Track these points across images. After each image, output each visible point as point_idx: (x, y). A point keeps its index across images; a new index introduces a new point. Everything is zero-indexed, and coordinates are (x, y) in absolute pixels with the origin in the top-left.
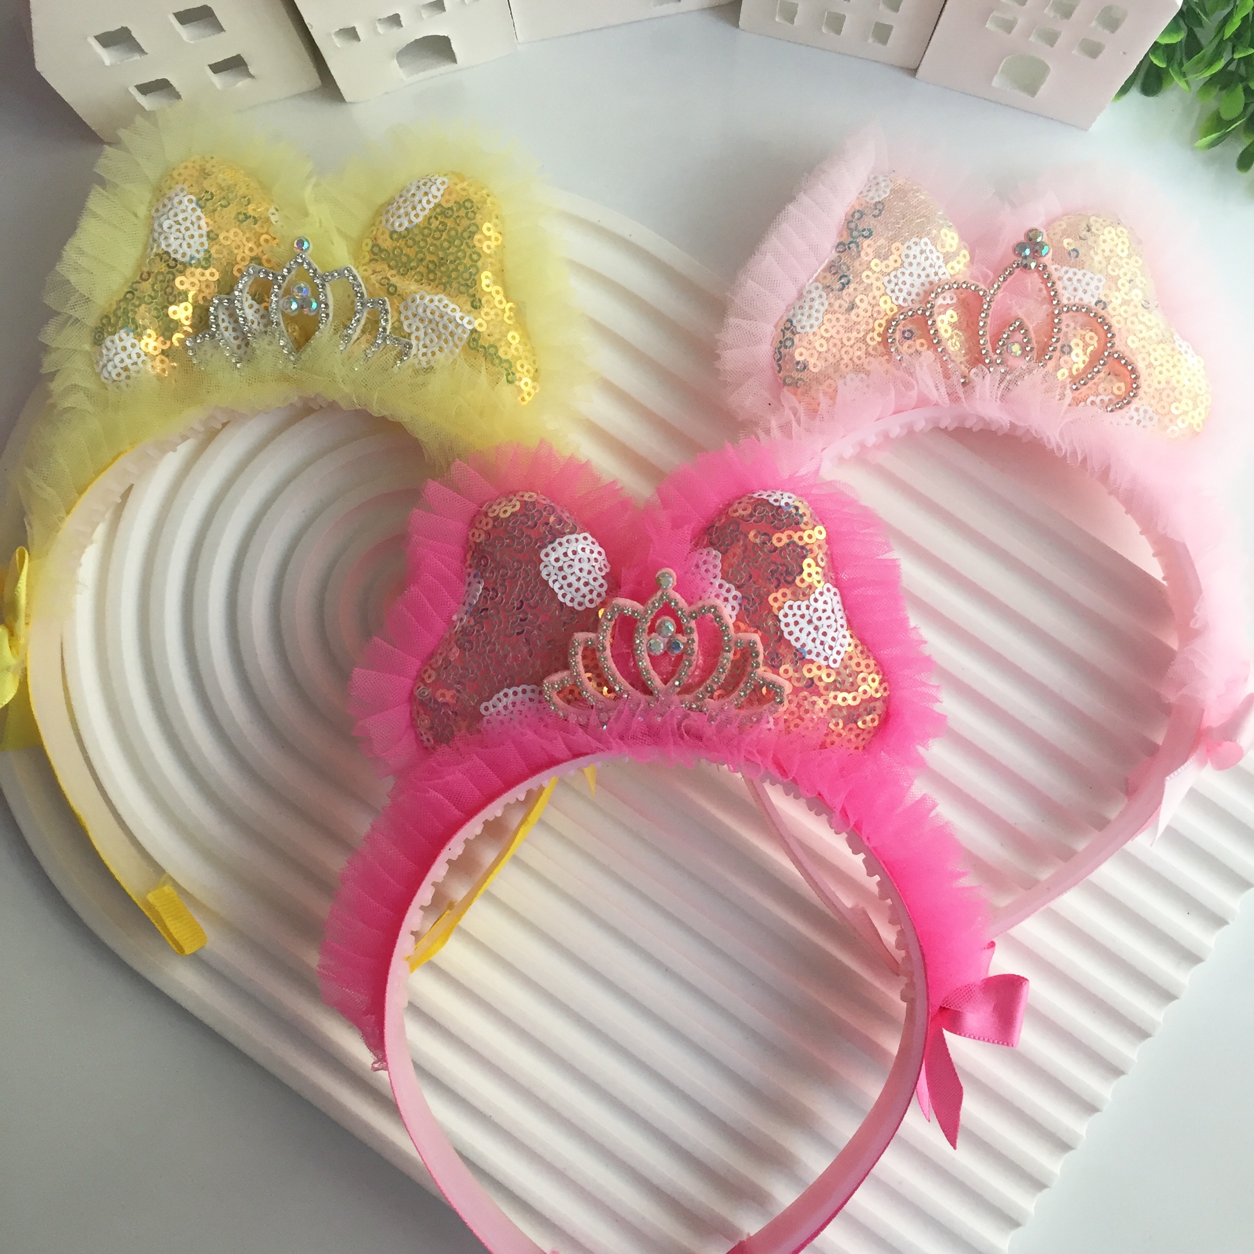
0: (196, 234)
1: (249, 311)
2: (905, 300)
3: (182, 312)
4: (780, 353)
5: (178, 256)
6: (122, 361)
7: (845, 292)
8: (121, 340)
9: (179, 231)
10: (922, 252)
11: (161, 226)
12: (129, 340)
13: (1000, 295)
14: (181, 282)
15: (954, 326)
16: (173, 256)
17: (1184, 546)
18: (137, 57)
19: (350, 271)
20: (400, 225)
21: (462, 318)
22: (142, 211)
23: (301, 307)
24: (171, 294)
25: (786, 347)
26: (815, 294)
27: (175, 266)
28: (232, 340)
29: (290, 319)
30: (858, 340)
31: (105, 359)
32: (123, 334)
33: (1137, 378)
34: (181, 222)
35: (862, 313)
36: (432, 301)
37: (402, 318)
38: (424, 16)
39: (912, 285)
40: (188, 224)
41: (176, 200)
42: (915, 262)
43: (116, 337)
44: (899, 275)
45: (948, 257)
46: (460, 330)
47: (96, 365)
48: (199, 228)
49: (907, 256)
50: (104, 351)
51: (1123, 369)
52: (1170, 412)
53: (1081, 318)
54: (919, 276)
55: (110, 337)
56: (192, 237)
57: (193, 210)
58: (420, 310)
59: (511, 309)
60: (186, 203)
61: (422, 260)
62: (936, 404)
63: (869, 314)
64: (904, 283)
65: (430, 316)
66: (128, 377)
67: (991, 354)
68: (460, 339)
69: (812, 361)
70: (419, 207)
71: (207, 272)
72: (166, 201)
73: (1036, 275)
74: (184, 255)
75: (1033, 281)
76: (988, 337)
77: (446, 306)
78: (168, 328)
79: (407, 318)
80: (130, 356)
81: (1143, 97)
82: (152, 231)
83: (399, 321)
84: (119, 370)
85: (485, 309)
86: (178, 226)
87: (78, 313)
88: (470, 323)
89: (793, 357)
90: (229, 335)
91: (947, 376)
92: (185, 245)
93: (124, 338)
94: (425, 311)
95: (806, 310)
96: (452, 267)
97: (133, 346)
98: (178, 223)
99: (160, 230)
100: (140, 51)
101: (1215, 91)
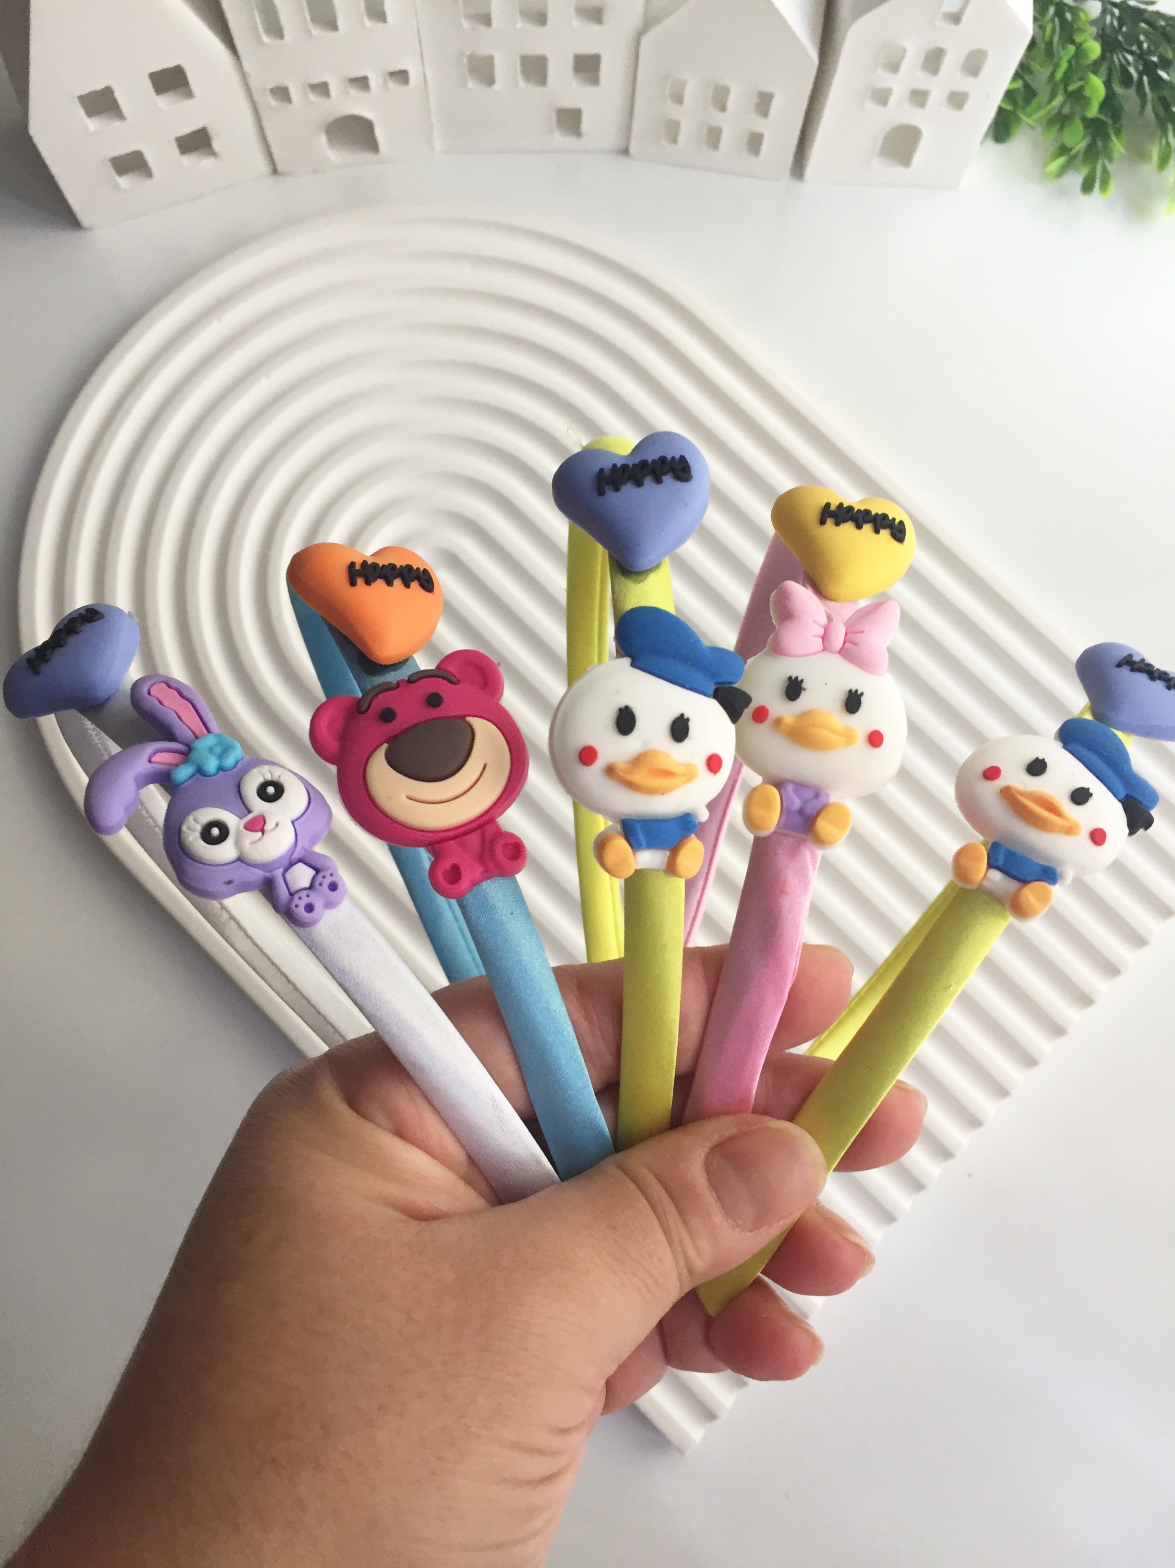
18: (117, 124)
38: (351, 93)
100: (120, 116)
101: (1057, 127)
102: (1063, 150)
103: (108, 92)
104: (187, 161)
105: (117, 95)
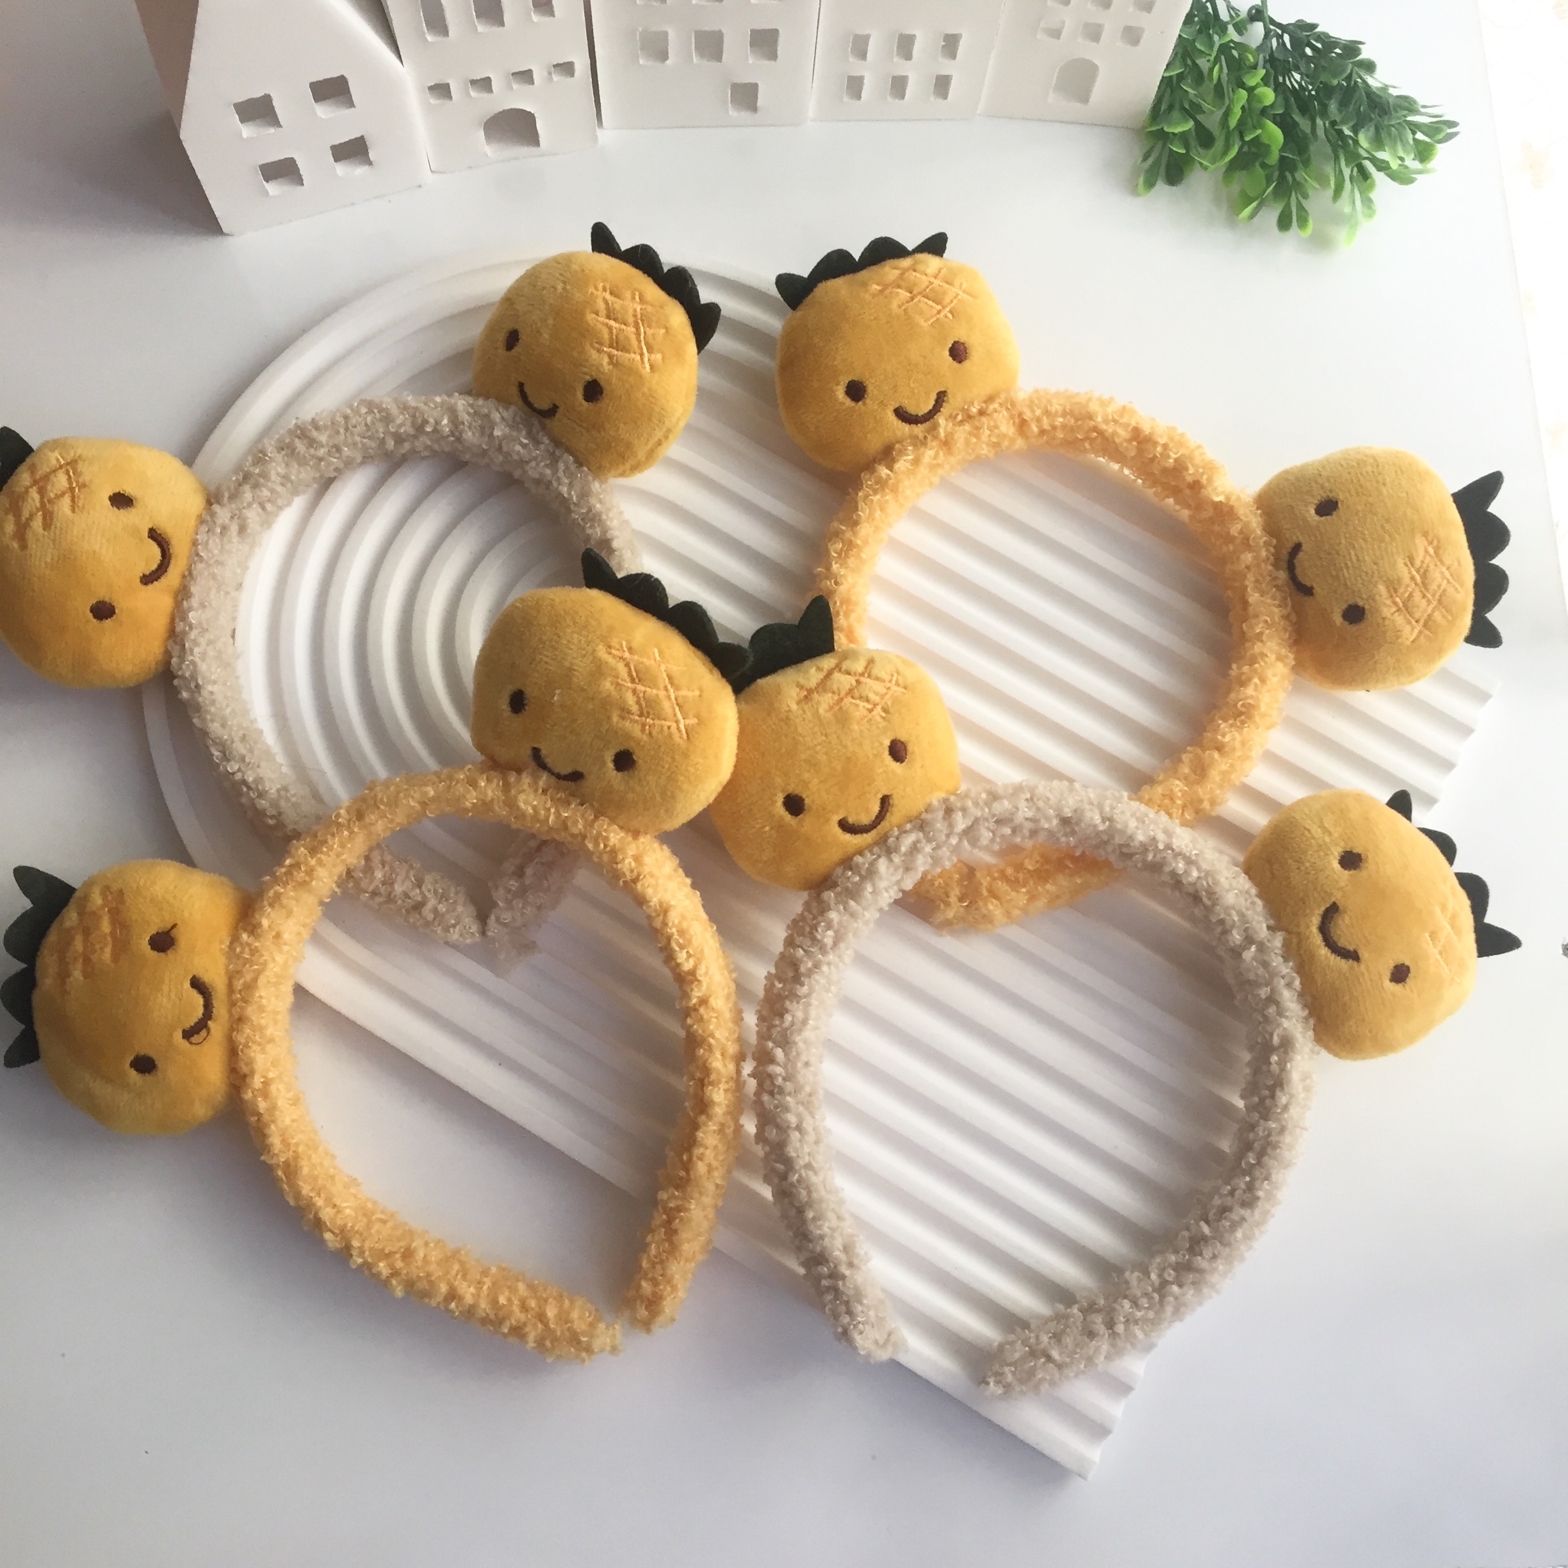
18: (272, 131)
100: (276, 123)
103: (266, 101)
104: (340, 168)
105: (275, 103)
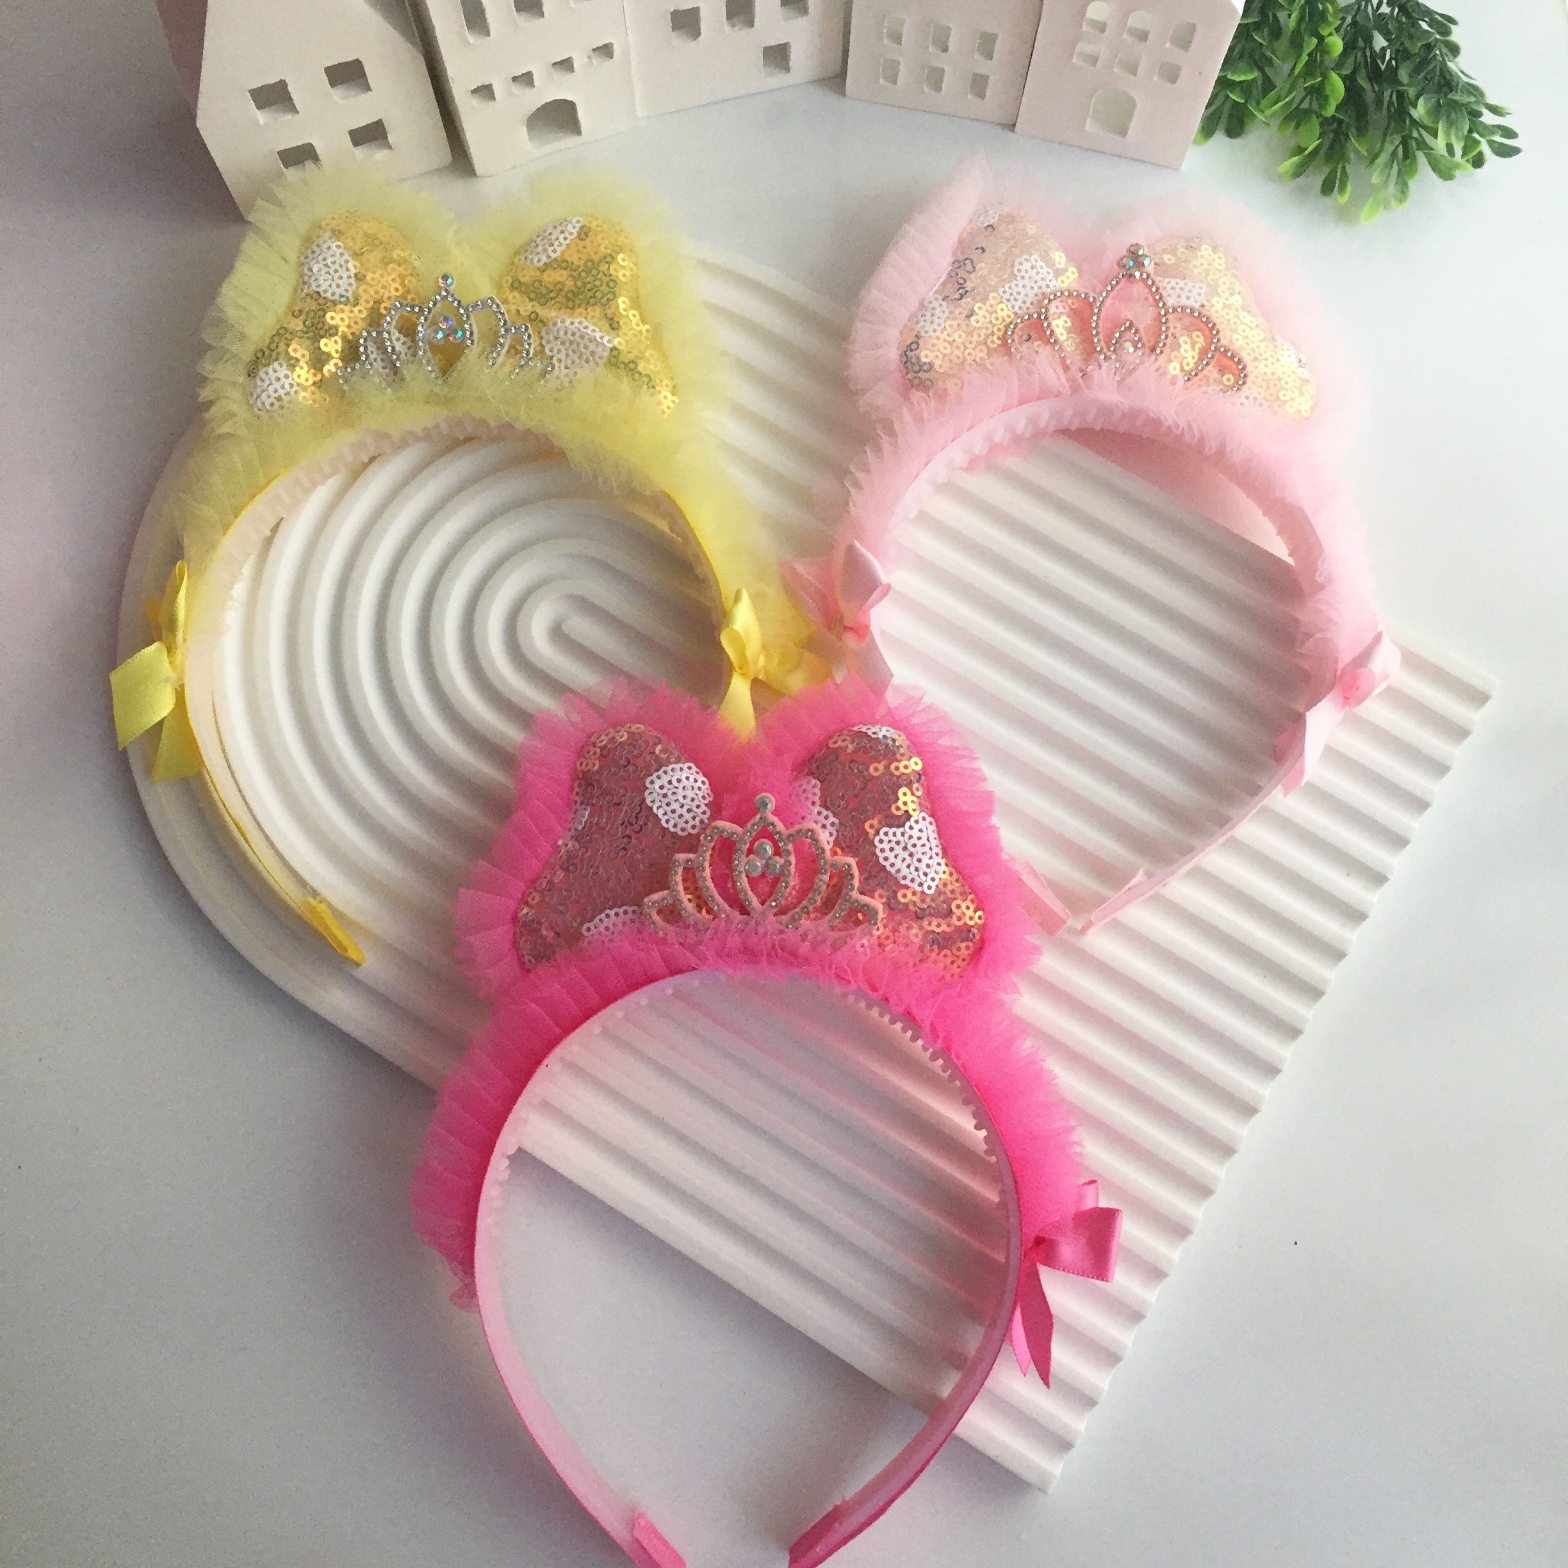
0: (345, 275)
1: (396, 341)
2: (1020, 308)
3: (331, 346)
4: (906, 355)
5: (329, 295)
6: (276, 391)
7: (963, 301)
8: (275, 371)
9: (328, 273)
10: (1033, 267)
11: (310, 269)
12: (283, 371)
13: (1109, 301)
14: (333, 318)
15: (1069, 330)
16: (323, 295)
17: (1302, 510)
18: (289, 117)
19: (492, 299)
20: (539, 261)
21: (602, 338)
22: (293, 258)
23: (446, 336)
24: (321, 329)
25: (912, 350)
26: (935, 304)
27: (323, 304)
28: (381, 370)
29: (434, 347)
30: (979, 343)
31: (259, 390)
32: (276, 365)
33: (1244, 368)
34: (330, 265)
35: (981, 319)
36: (572, 323)
37: (544, 342)
38: (555, 77)
39: (1026, 295)
40: (337, 266)
41: (325, 246)
42: (1027, 276)
43: (270, 370)
44: (1013, 287)
45: (1058, 273)
46: (600, 349)
47: (250, 395)
48: (348, 270)
49: (1019, 271)
50: (259, 383)
51: (1230, 363)
52: (1278, 398)
53: (1187, 321)
54: (1032, 288)
55: (265, 369)
56: (341, 278)
57: (342, 254)
58: (562, 333)
59: (647, 331)
60: (334, 250)
61: (561, 290)
62: (1058, 395)
63: (988, 320)
64: (1019, 293)
65: (572, 338)
66: (282, 407)
67: (1105, 350)
68: (601, 358)
69: (937, 363)
70: (556, 243)
71: (356, 310)
72: (315, 248)
73: (1141, 284)
74: (333, 294)
75: (1138, 289)
76: (1101, 336)
77: (586, 327)
78: (318, 360)
79: (548, 342)
80: (283, 387)
81: (1229, 139)
82: (302, 275)
83: (541, 345)
84: (272, 400)
85: (621, 332)
86: (327, 270)
87: (234, 348)
88: (609, 341)
89: (918, 358)
90: (378, 365)
91: (1066, 368)
92: (334, 285)
93: (279, 369)
94: (566, 333)
95: (928, 314)
96: (590, 294)
97: (286, 377)
98: (326, 265)
99: (310, 273)
100: (293, 109)
101: (1293, 125)
102: (1300, 150)
103: (282, 84)
104: (360, 152)
105: (290, 88)
